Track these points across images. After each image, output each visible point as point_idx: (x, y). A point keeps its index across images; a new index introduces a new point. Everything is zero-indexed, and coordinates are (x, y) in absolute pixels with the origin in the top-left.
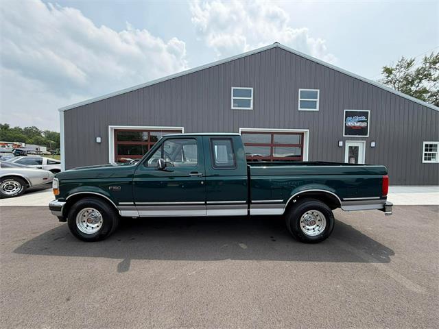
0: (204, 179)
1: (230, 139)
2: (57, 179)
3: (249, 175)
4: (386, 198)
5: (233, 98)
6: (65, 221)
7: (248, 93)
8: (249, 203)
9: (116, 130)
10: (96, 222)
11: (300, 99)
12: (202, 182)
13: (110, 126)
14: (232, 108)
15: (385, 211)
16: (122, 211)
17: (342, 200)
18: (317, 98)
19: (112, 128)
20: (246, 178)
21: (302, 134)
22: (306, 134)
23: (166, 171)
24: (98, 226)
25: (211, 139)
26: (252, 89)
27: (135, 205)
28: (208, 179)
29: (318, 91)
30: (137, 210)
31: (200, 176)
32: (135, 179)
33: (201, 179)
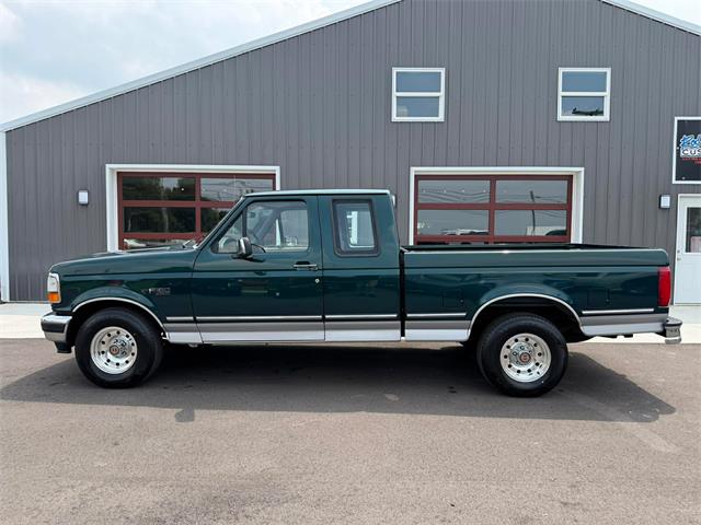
0: (320, 274)
1: (369, 201)
2: (56, 275)
3: (402, 267)
4: (667, 311)
5: (395, 94)
6: (70, 352)
7: (432, 82)
8: (402, 318)
9: (120, 175)
10: (124, 354)
11: (561, 93)
12: (317, 281)
13: (108, 166)
14: (395, 118)
15: (665, 336)
16: (171, 334)
17: (581, 315)
18: (604, 90)
19: (112, 169)
20: (398, 272)
21: (569, 178)
22: (578, 178)
23: (251, 260)
24: (127, 362)
25: (334, 201)
26: (442, 71)
27: (195, 321)
28: (327, 273)
29: (608, 71)
30: (199, 330)
31: (314, 270)
32: (196, 275)
33: (315, 274)
